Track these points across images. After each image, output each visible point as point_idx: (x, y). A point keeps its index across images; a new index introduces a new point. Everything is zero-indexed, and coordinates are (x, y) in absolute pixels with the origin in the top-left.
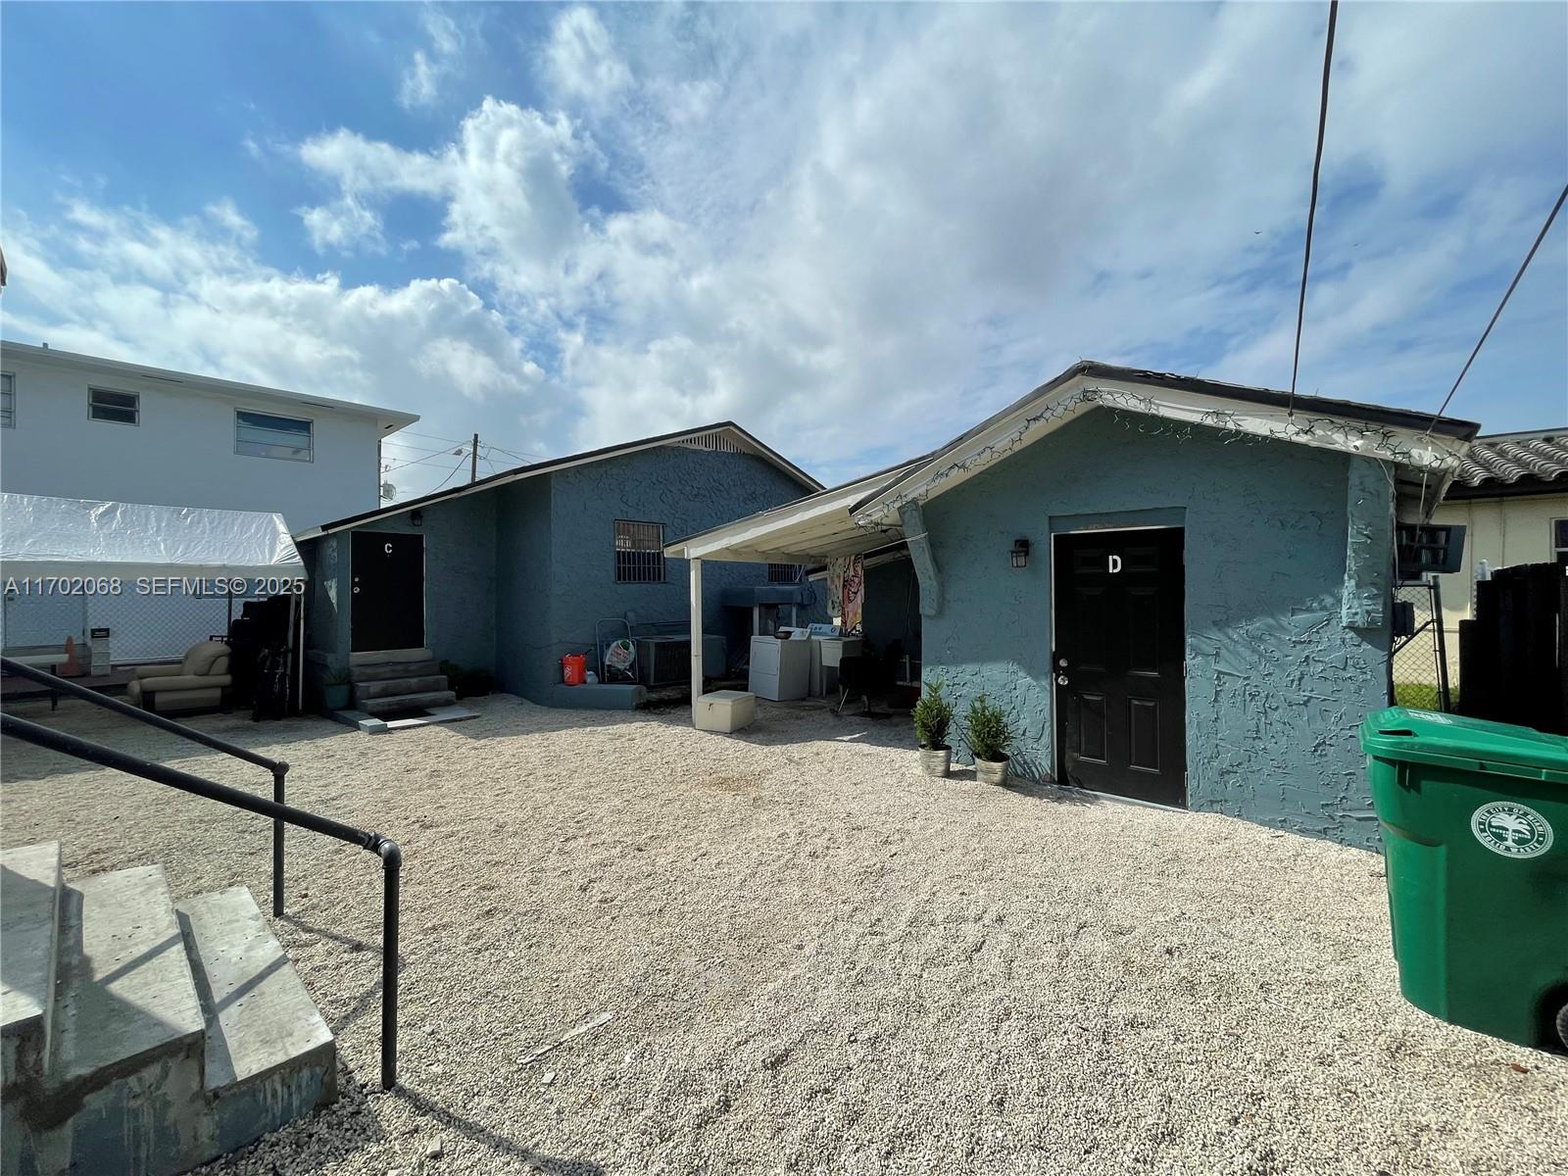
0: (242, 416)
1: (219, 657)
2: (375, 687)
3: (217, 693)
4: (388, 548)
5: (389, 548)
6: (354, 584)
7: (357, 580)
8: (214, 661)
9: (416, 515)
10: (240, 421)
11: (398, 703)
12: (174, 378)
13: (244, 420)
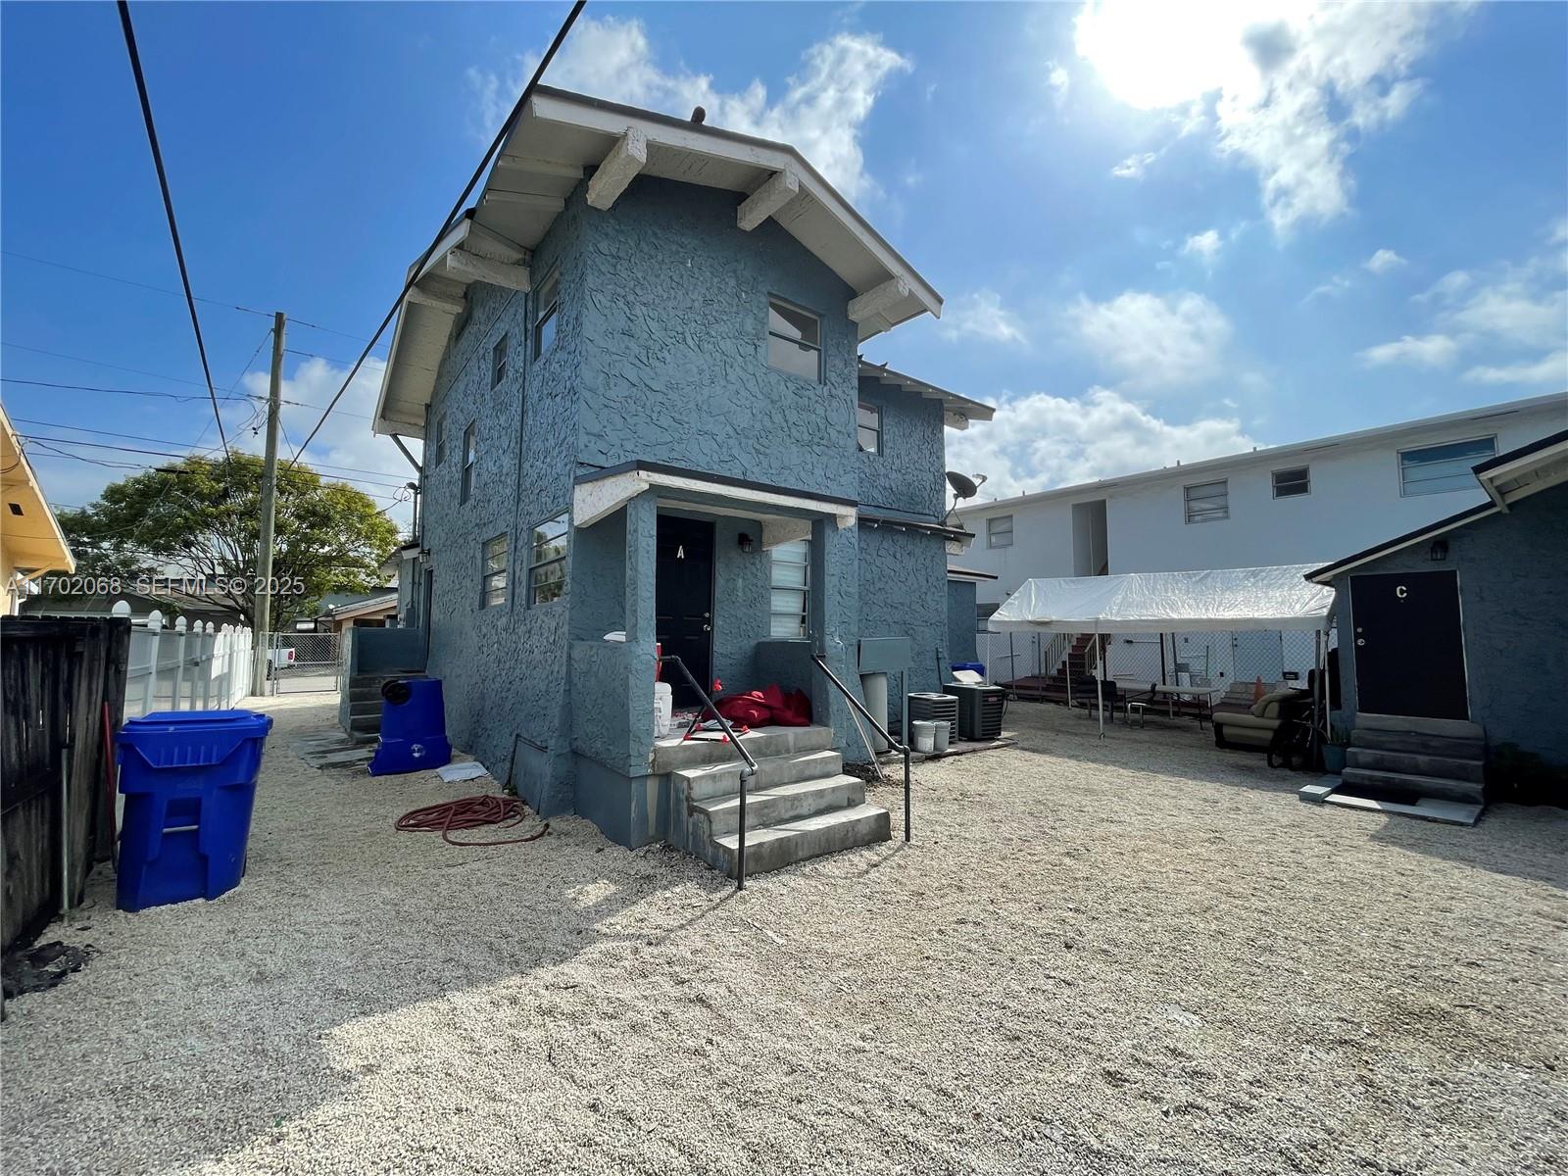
0: (1410, 457)
1: (1271, 702)
2: (1366, 755)
3: (1269, 735)
4: (1400, 592)
5: (1402, 592)
6: (1357, 636)
7: (1360, 630)
8: (1267, 706)
9: (1440, 545)
10: (1406, 462)
11: (1383, 780)
12: (1328, 443)
13: (1410, 460)
